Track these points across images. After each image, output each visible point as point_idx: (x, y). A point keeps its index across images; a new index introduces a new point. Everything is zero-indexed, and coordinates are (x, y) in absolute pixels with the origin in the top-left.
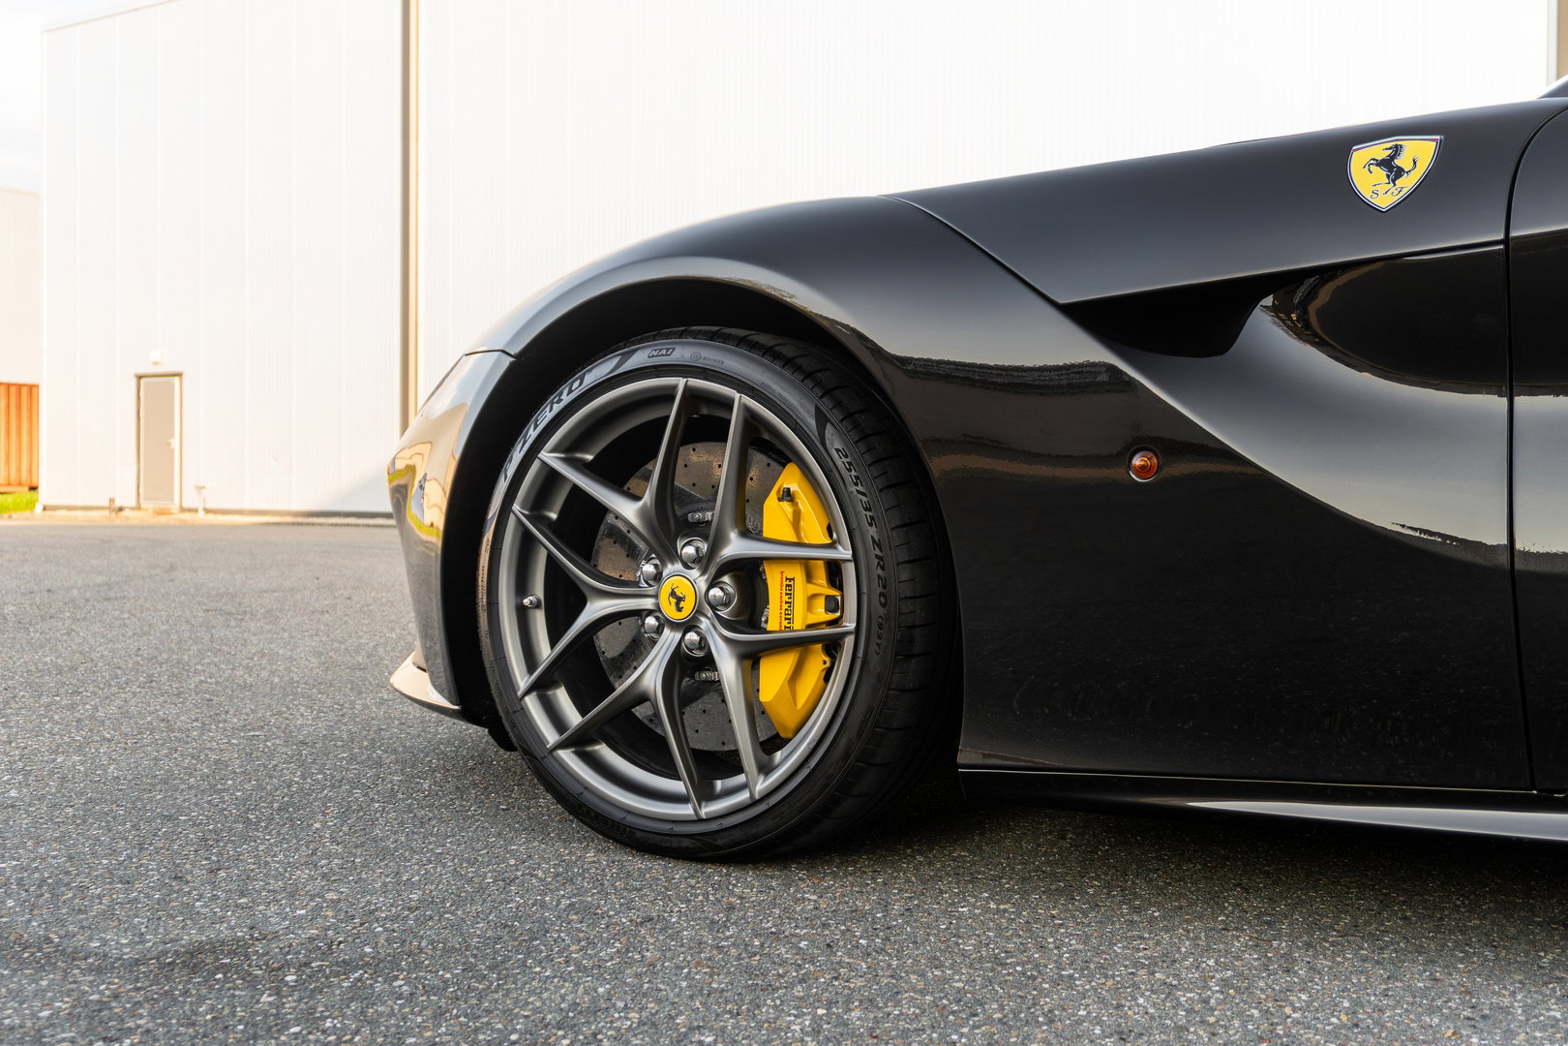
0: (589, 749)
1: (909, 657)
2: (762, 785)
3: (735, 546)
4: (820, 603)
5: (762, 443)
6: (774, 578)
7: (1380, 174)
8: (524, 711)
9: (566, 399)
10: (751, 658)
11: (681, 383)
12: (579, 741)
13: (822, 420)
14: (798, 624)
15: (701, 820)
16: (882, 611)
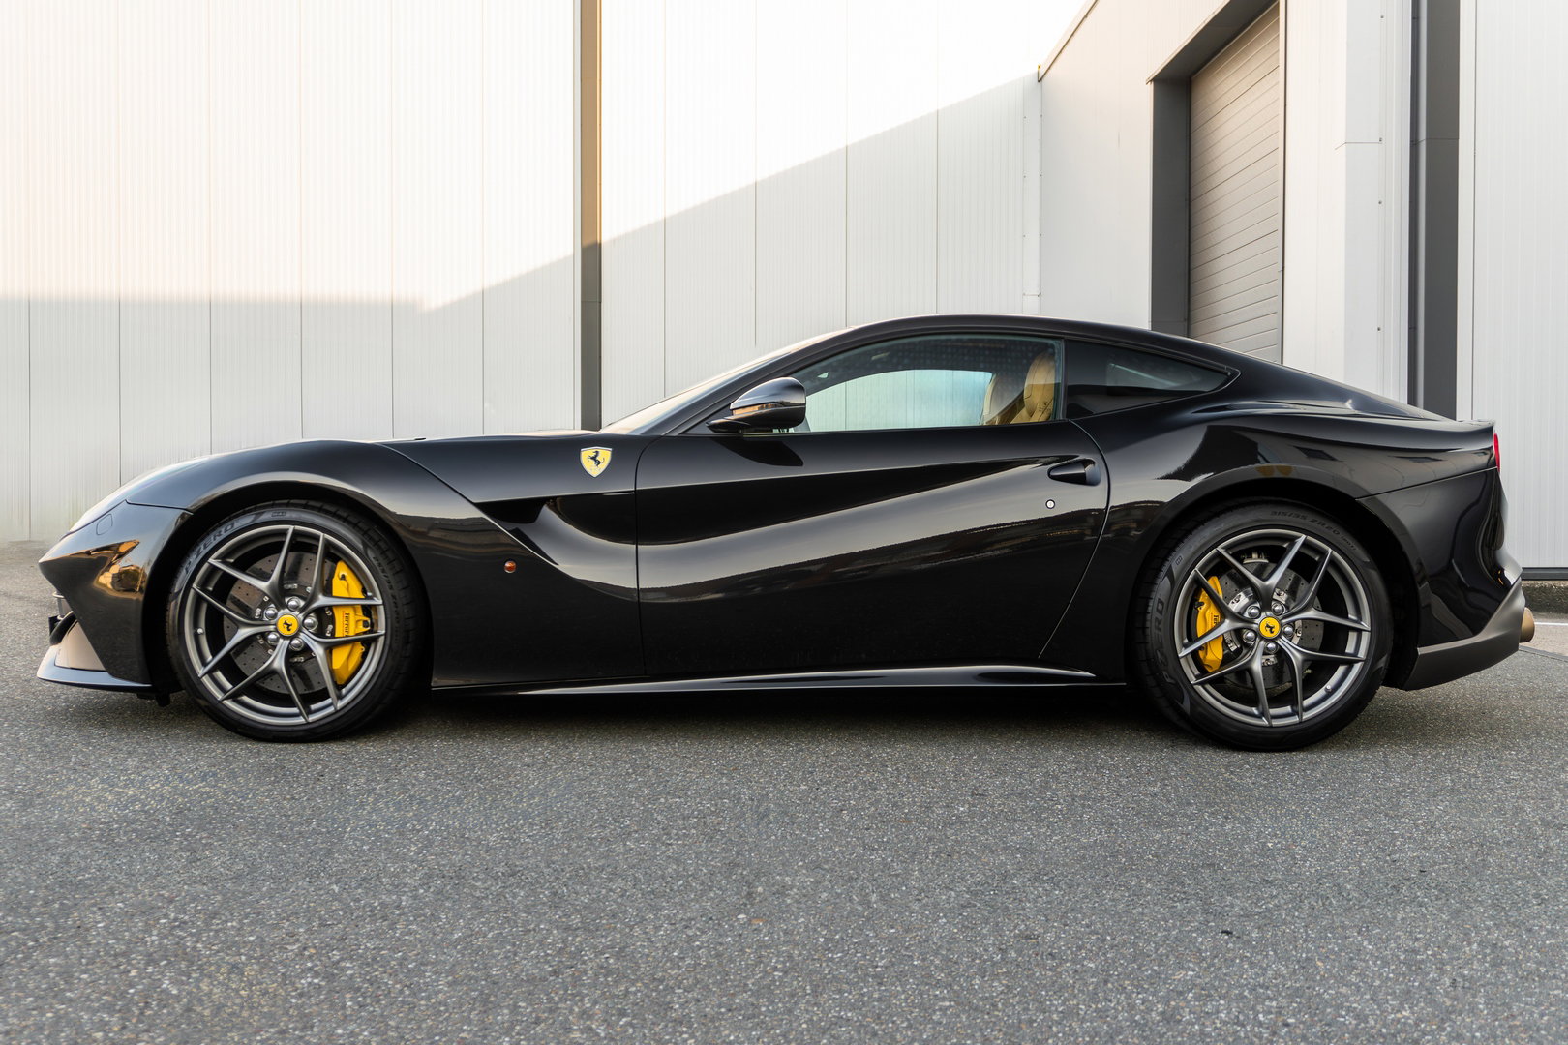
0: (240, 698)
1: (408, 643)
2: (340, 704)
3: (322, 600)
4: (361, 623)
5: (333, 555)
6: (339, 615)
7: (593, 462)
8: (202, 684)
9: (224, 535)
10: (330, 649)
11: (291, 528)
12: (234, 697)
13: (365, 545)
14: (352, 633)
15: (308, 723)
16: (397, 625)
